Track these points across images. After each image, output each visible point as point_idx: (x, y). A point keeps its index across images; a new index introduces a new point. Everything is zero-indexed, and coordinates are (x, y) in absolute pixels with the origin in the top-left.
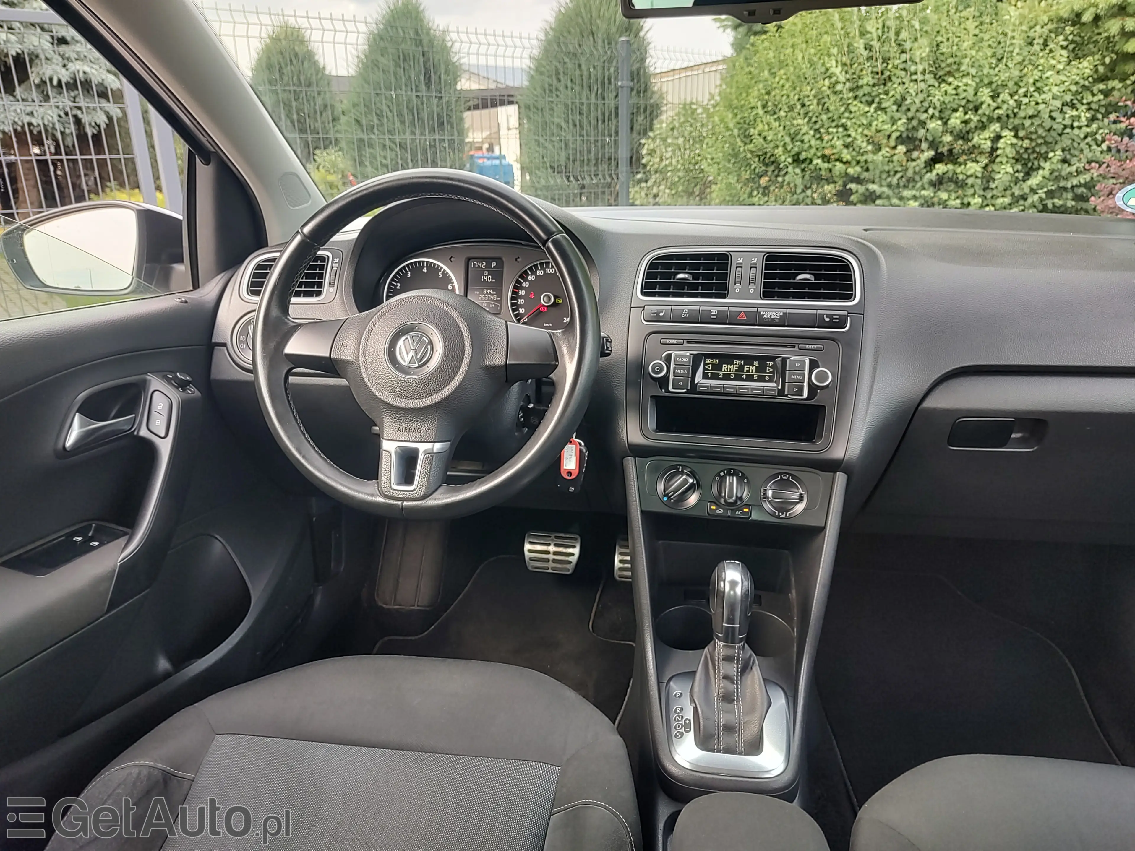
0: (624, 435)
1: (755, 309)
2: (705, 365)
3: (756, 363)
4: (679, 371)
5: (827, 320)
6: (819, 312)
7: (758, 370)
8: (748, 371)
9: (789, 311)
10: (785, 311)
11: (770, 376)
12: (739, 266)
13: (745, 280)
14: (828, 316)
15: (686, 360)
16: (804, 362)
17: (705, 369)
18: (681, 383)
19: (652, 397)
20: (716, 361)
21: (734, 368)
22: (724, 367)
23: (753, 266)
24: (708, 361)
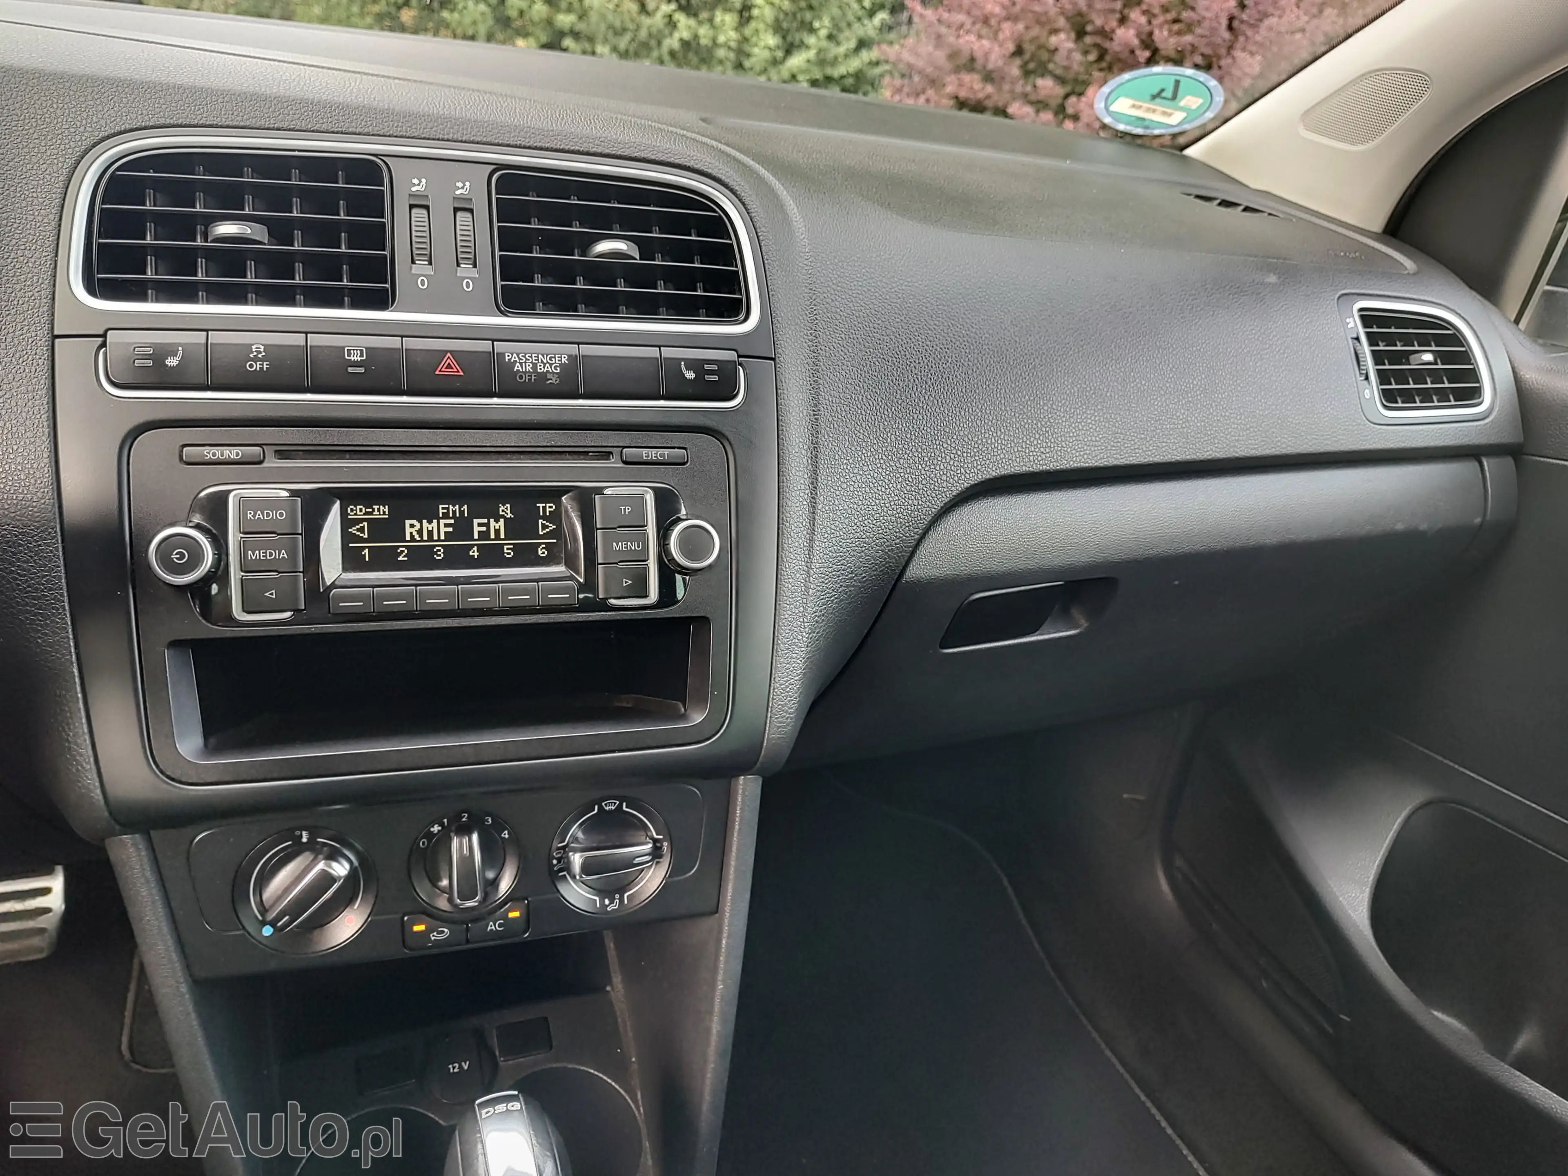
0: (91, 779)
1: (486, 346)
2: (345, 523)
3: (505, 510)
4: (259, 554)
5: (690, 375)
6: (667, 352)
7: (512, 529)
8: (484, 535)
9: (586, 350)
10: (573, 349)
11: (548, 547)
12: (419, 204)
13: (444, 250)
14: (693, 364)
15: (281, 515)
16: (641, 498)
17: (347, 537)
18: (271, 594)
19: (176, 644)
20: (381, 511)
21: (440, 528)
22: (411, 527)
23: (462, 207)
24: (358, 511)
